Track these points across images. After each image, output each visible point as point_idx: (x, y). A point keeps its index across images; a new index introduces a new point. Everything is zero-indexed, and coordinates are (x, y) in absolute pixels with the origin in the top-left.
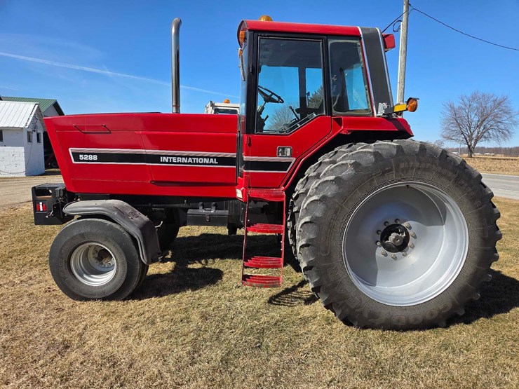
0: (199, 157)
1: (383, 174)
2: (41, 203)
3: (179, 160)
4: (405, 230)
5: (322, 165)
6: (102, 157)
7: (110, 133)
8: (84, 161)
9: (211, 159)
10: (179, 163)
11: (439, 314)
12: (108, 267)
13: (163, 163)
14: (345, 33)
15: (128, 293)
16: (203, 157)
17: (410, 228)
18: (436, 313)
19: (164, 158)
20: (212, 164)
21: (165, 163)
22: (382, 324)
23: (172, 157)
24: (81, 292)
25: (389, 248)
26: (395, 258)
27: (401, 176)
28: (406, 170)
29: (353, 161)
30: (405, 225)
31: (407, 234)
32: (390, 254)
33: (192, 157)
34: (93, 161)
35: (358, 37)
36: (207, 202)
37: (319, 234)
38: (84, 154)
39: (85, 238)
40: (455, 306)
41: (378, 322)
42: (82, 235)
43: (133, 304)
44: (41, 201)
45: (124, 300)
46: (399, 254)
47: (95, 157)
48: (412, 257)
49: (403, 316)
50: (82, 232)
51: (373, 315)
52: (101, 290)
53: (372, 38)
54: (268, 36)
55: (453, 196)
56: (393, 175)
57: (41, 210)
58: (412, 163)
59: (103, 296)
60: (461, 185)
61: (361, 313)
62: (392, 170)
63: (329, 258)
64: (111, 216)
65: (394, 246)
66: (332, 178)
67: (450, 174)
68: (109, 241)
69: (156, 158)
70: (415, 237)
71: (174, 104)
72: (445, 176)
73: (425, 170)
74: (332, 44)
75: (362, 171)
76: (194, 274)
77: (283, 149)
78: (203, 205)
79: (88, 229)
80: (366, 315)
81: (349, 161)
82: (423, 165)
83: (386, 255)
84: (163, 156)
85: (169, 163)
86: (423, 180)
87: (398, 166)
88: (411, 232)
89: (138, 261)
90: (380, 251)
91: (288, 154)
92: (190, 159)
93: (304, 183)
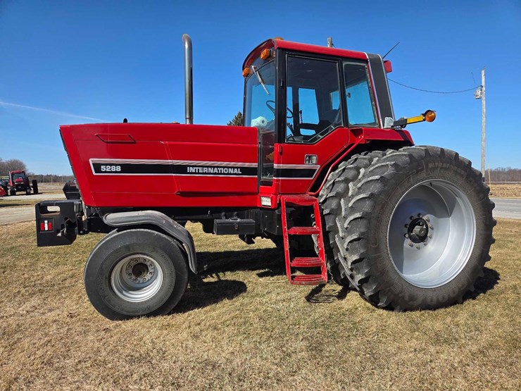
0: (224, 167)
1: (417, 173)
2: (46, 222)
3: (205, 170)
4: (425, 223)
5: (346, 171)
6: (126, 168)
7: (135, 143)
8: (106, 172)
9: (236, 169)
10: (205, 173)
11: (459, 292)
12: (143, 283)
13: (189, 173)
14: (355, 56)
15: (173, 306)
16: (228, 168)
17: (429, 221)
18: (457, 291)
19: (191, 168)
20: (236, 174)
21: (192, 173)
22: (419, 305)
23: (199, 168)
24: (122, 310)
25: (414, 240)
26: (419, 248)
27: (429, 174)
28: (434, 169)
29: (393, 162)
30: (425, 218)
31: (427, 226)
32: (416, 245)
33: (217, 167)
34: (116, 172)
35: (366, 61)
36: (229, 211)
37: (368, 227)
38: (106, 165)
39: (129, 250)
40: (469, 284)
41: (415, 304)
42: (127, 248)
43: (180, 318)
44: (46, 219)
45: (169, 314)
46: (421, 244)
47: (119, 168)
48: (431, 247)
49: (434, 297)
50: (127, 243)
51: (412, 298)
52: (145, 306)
53: (376, 63)
54: (294, 55)
55: (464, 190)
56: (423, 174)
57: (46, 229)
58: (437, 164)
59: (148, 312)
60: (471, 181)
61: (403, 297)
62: (423, 169)
63: (377, 249)
64: (160, 225)
65: (417, 237)
66: (377, 177)
67: (463, 172)
68: (157, 252)
69: (183, 169)
70: (432, 229)
71: (188, 117)
72: (459, 174)
73: (446, 169)
74: (346, 65)
75: (401, 170)
76: (217, 286)
77: (310, 157)
78: (225, 215)
79: (134, 240)
80: (407, 298)
81: (388, 163)
82: (445, 165)
83: (412, 246)
84: (190, 166)
85: (195, 173)
86: (444, 177)
87: (427, 165)
88: (429, 225)
89: (186, 270)
90: (407, 242)
91: (314, 162)
92: (216, 169)
93: (331, 187)
